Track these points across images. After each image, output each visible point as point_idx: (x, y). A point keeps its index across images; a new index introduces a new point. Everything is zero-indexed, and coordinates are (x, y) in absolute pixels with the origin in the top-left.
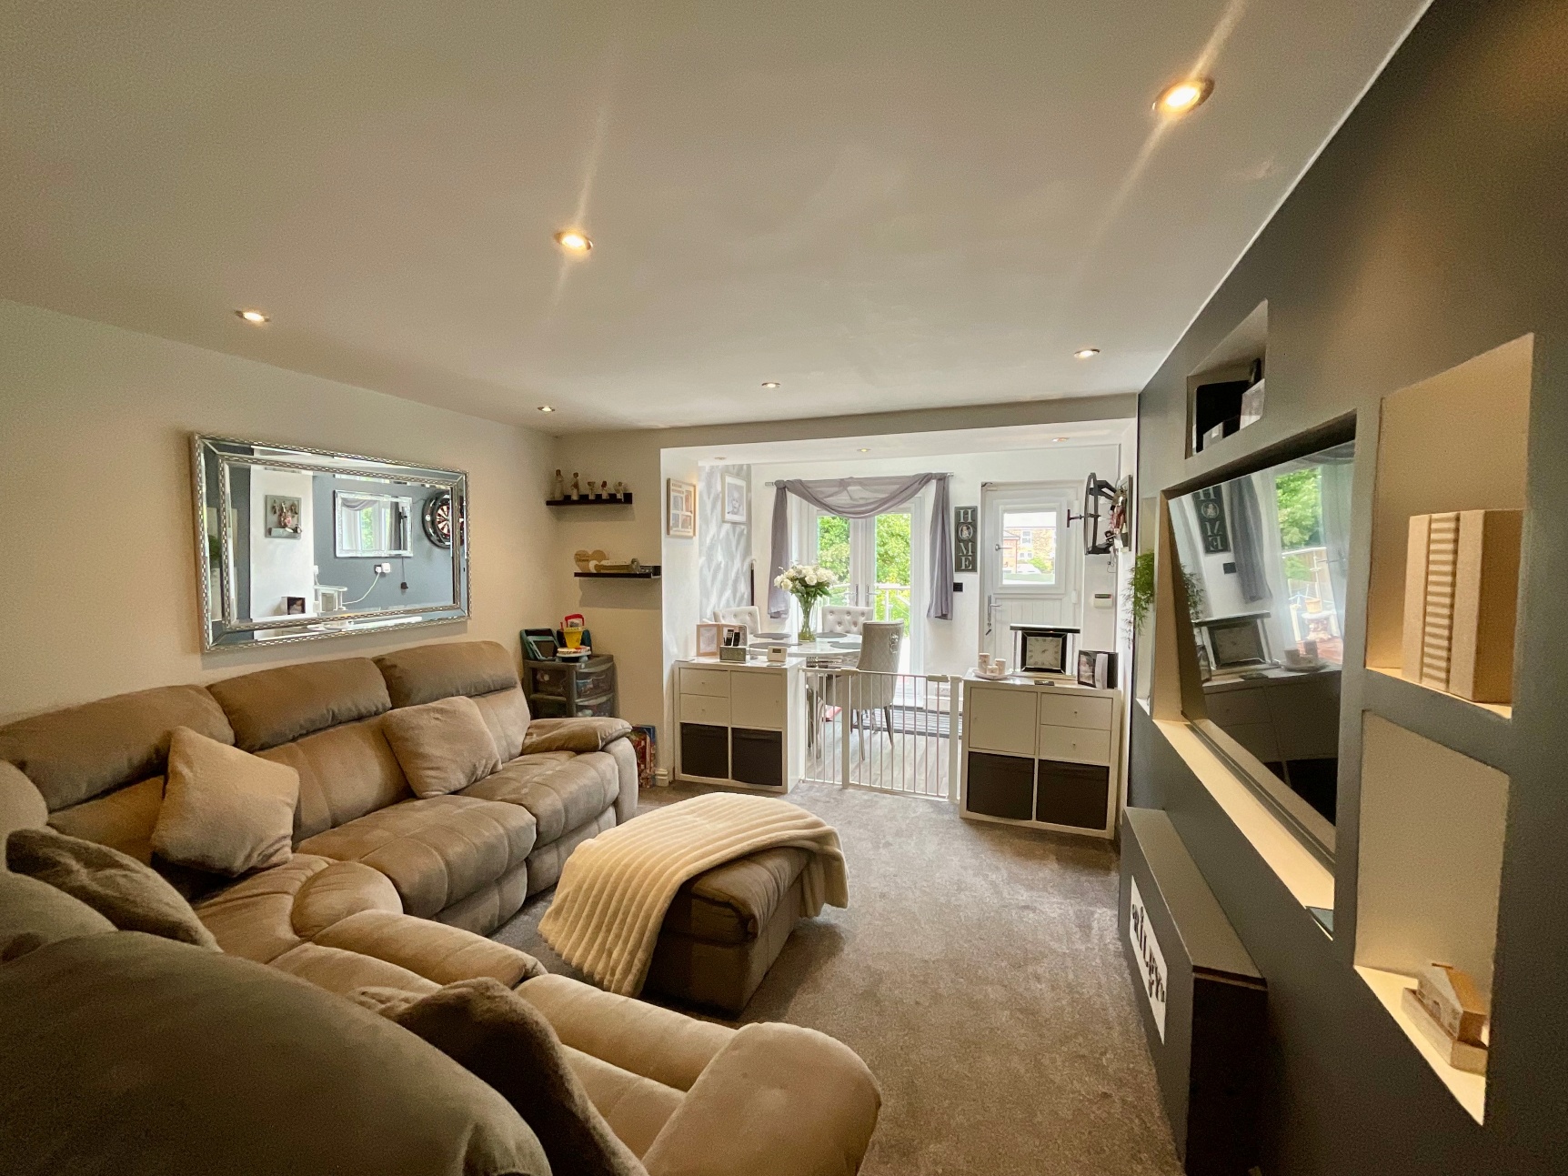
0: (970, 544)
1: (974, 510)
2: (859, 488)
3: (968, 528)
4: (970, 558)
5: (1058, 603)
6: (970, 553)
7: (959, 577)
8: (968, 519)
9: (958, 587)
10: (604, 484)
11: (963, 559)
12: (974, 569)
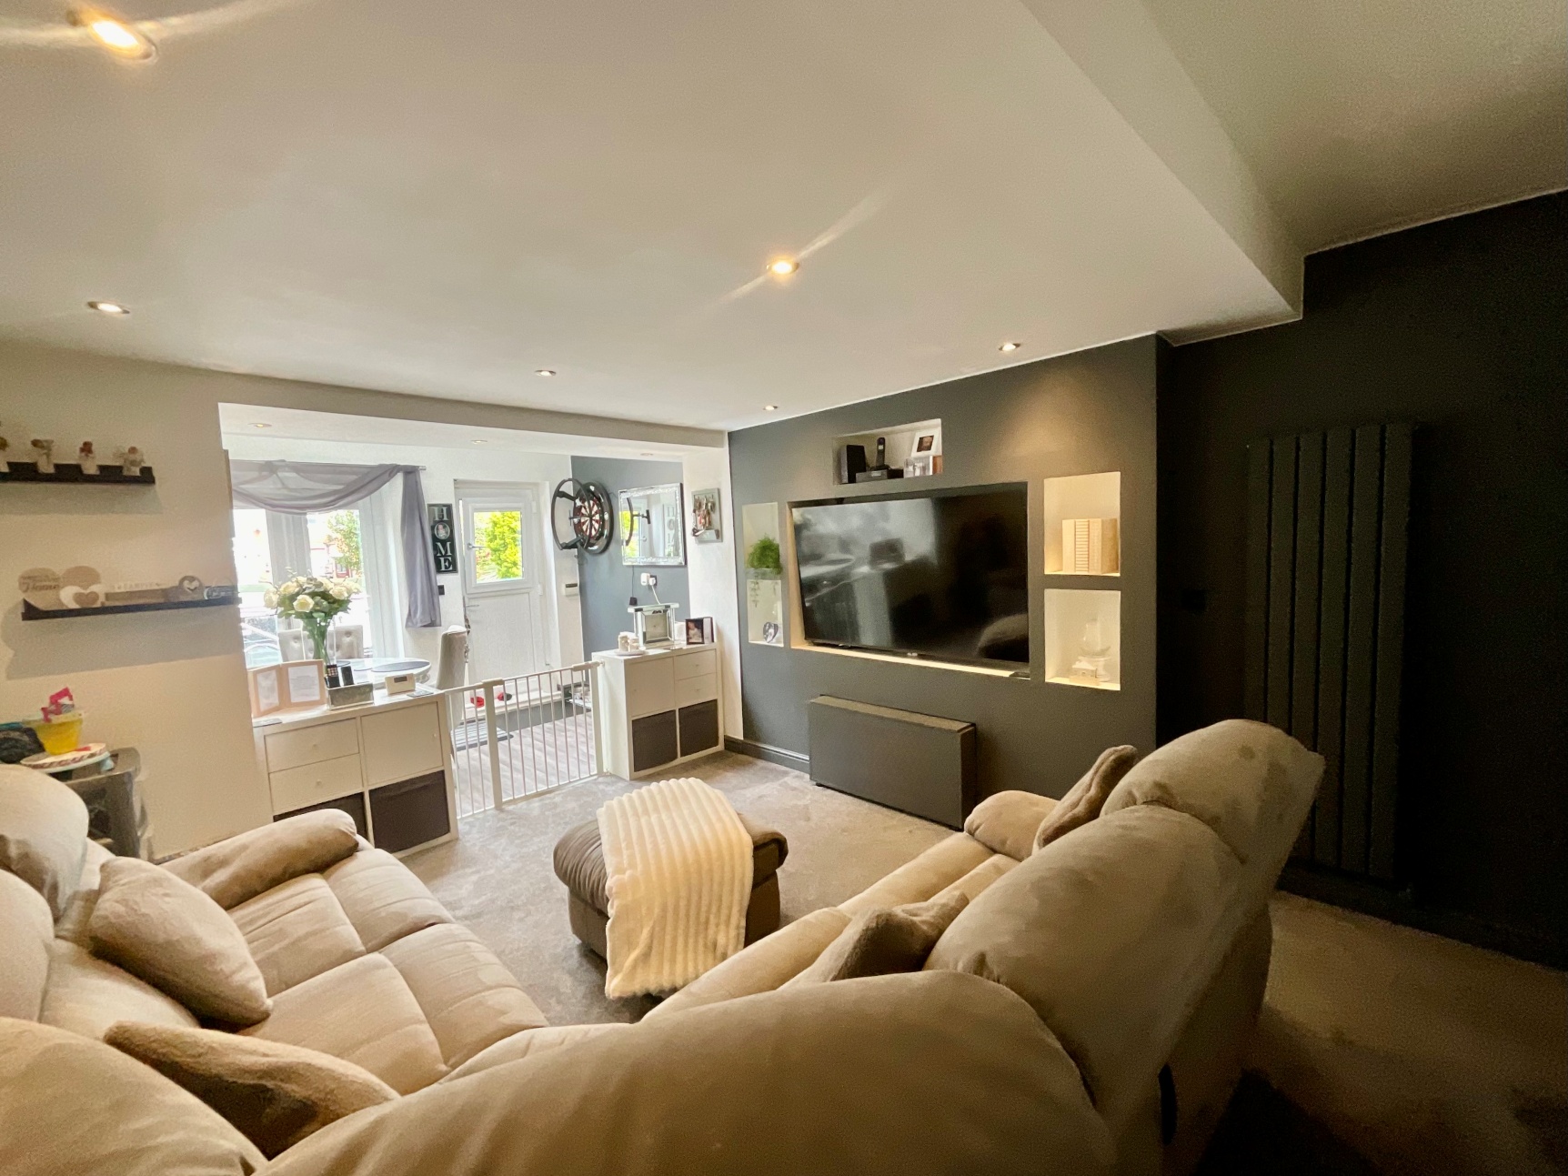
0: (448, 544)
1: (449, 507)
2: (294, 475)
3: (444, 527)
4: (450, 558)
5: (526, 596)
6: (449, 554)
7: (442, 579)
8: (445, 516)
9: (441, 590)
10: (87, 448)
11: (442, 559)
12: (455, 570)
